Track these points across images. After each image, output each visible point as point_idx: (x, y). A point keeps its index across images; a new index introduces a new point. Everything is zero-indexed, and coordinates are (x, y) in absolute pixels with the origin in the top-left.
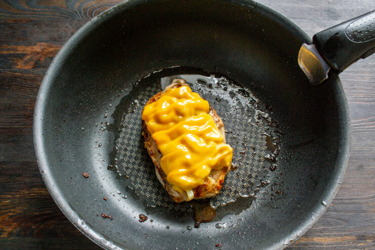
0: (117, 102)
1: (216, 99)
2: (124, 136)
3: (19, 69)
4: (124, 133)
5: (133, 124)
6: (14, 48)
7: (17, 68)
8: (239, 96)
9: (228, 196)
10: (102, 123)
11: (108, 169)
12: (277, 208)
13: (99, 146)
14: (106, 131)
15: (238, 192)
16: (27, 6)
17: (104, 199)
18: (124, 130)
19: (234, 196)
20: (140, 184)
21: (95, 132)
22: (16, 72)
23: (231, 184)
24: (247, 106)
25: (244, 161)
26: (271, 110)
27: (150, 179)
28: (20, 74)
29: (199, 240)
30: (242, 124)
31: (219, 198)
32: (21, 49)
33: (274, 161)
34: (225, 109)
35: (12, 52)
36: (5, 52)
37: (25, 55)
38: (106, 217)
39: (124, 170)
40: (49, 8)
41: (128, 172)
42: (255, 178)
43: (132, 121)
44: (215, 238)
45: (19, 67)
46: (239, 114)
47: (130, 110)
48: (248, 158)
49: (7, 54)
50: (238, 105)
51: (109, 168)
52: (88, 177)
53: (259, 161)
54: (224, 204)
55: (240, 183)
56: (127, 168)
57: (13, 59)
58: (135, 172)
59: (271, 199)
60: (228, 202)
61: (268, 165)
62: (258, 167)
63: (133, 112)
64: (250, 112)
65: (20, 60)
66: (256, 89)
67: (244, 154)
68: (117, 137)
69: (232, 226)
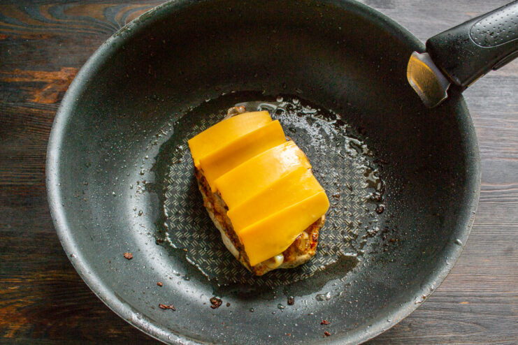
0: (155, 151)
1: (290, 129)
2: (172, 197)
3: (36, 103)
4: (171, 192)
5: (182, 178)
6: (31, 74)
7: (33, 102)
8: (320, 121)
9: (326, 255)
10: (138, 183)
11: (157, 244)
12: (394, 261)
13: (140, 215)
14: (147, 193)
15: (339, 249)
16: (50, 16)
17: (159, 285)
18: (170, 187)
19: (335, 255)
20: (204, 257)
21: (131, 197)
22: (32, 108)
23: (327, 239)
24: (333, 133)
25: (340, 206)
26: (365, 134)
27: (217, 249)
28: (37, 110)
29: (297, 320)
30: (329, 158)
31: (315, 261)
32: (39, 76)
33: (380, 201)
34: (303, 141)
35: (26, 80)
36: (17, 80)
37: (46, 83)
38: (166, 308)
39: (178, 242)
40: (80, 20)
41: (186, 244)
42: (358, 227)
43: (180, 174)
44: (319, 314)
45: (36, 101)
46: (323, 145)
47: (174, 160)
48: (345, 202)
49: (20, 83)
50: (321, 134)
51: (158, 242)
52: (131, 258)
53: (361, 203)
54: (322, 267)
55: (340, 237)
56: (183, 239)
57: (29, 89)
58: (195, 243)
59: (384, 251)
60: (327, 264)
61: (373, 207)
62: (360, 211)
63: (179, 162)
64: (338, 141)
65: (37, 92)
66: (341, 108)
67: (339, 197)
68: (163, 199)
69: (338, 295)
